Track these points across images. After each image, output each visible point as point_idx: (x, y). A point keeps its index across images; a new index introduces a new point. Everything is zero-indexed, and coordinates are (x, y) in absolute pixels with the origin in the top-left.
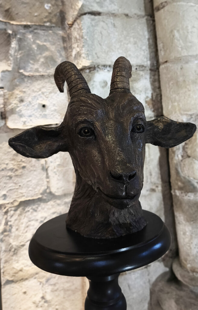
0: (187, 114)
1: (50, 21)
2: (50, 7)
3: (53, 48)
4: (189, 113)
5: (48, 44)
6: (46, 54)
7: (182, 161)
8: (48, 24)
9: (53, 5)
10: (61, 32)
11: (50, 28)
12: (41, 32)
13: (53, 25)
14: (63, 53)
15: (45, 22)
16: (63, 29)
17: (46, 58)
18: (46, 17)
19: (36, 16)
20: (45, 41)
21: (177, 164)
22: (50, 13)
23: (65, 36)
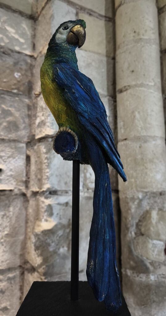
0: (142, 192)
1: (18, 89)
2: (20, 76)
3: (17, 114)
4: (145, 190)
5: (12, 110)
6: (10, 119)
7: (135, 238)
8: (15, 91)
9: (22, 75)
10: (27, 101)
11: (17, 95)
12: (8, 98)
13: (21, 93)
14: (27, 120)
15: (13, 89)
16: (30, 97)
17: (9, 123)
18: (15, 84)
19: (5, 82)
20: (11, 106)
21: (130, 242)
22: (19, 82)
23: (31, 104)
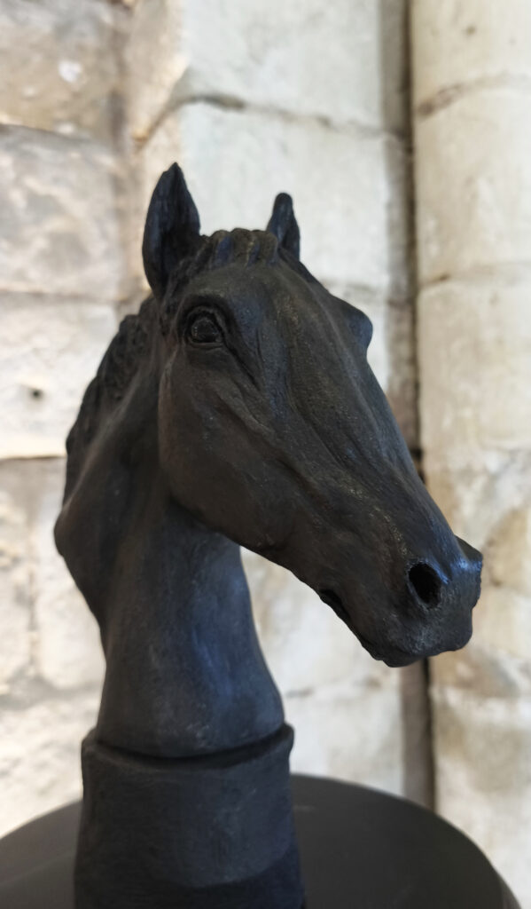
0: (499, 449)
2: (80, 77)
5: (62, 194)
6: (56, 224)
8: (67, 129)
9: (88, 71)
10: (107, 161)
11: (72, 141)
12: (43, 152)
13: (86, 135)
14: (112, 228)
15: (59, 122)
16: (117, 148)
17: (55, 238)
18: (64, 105)
19: (30, 99)
20: (56, 181)
22: (76, 96)
23: (123, 173)
